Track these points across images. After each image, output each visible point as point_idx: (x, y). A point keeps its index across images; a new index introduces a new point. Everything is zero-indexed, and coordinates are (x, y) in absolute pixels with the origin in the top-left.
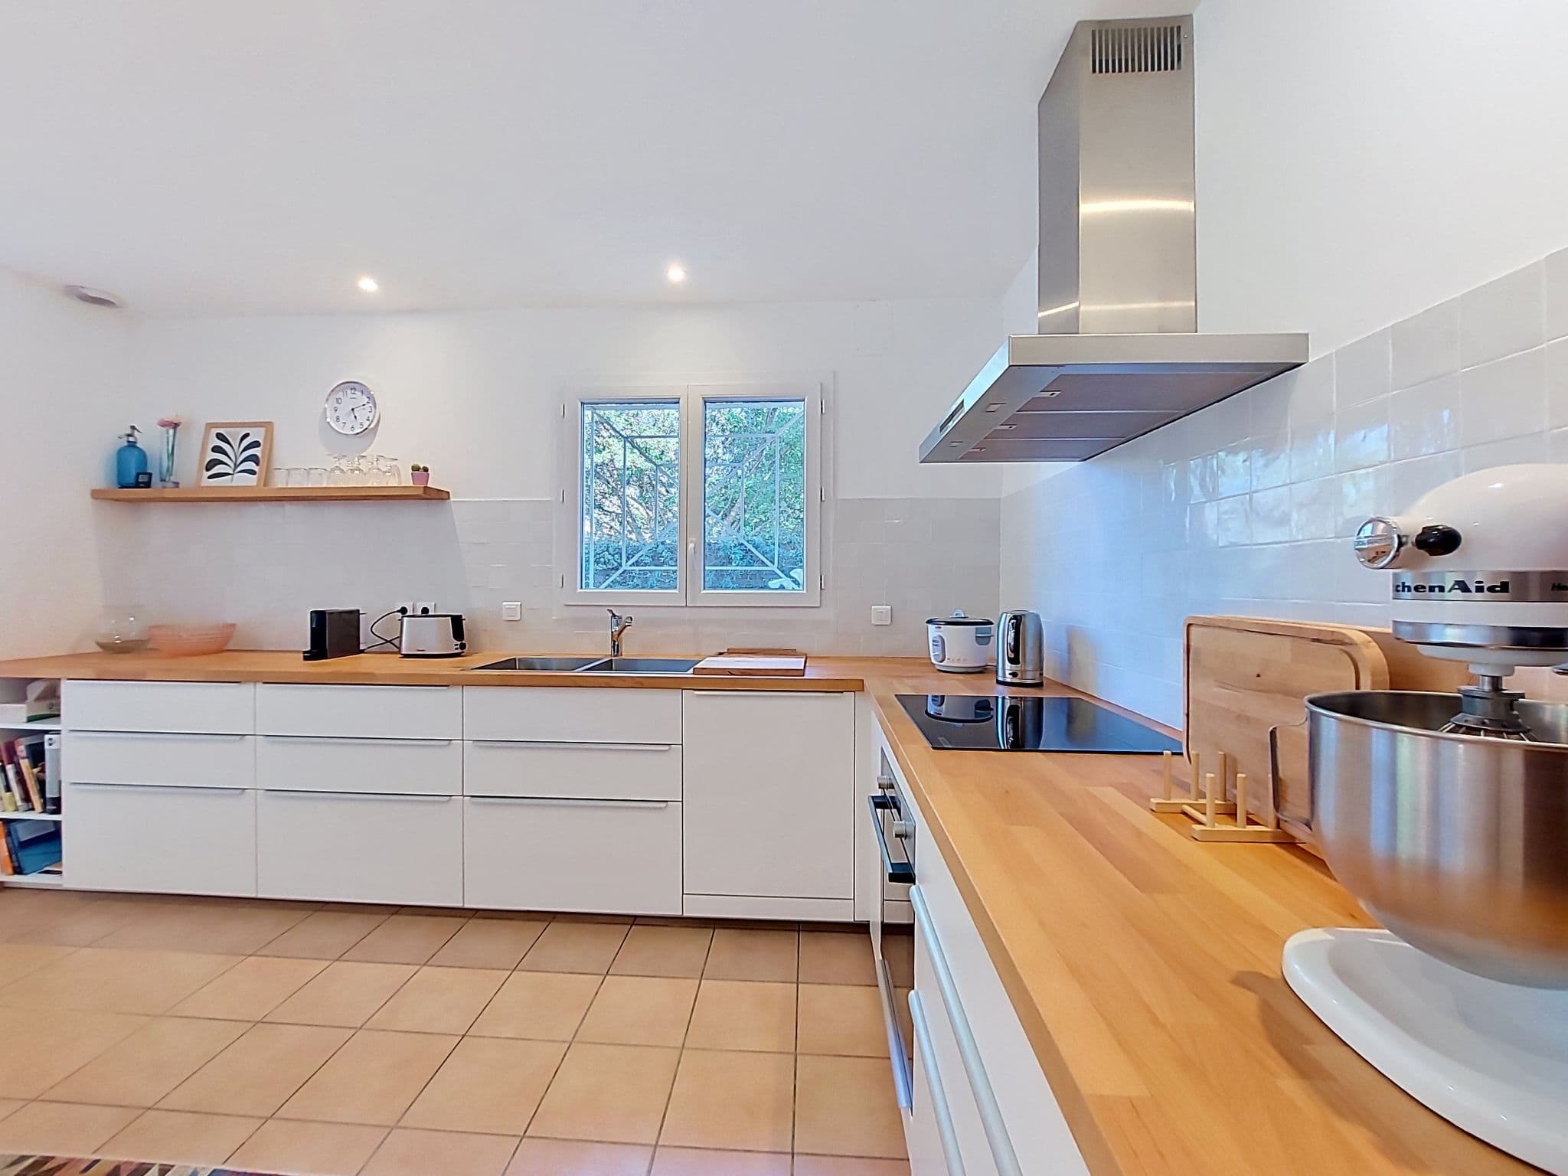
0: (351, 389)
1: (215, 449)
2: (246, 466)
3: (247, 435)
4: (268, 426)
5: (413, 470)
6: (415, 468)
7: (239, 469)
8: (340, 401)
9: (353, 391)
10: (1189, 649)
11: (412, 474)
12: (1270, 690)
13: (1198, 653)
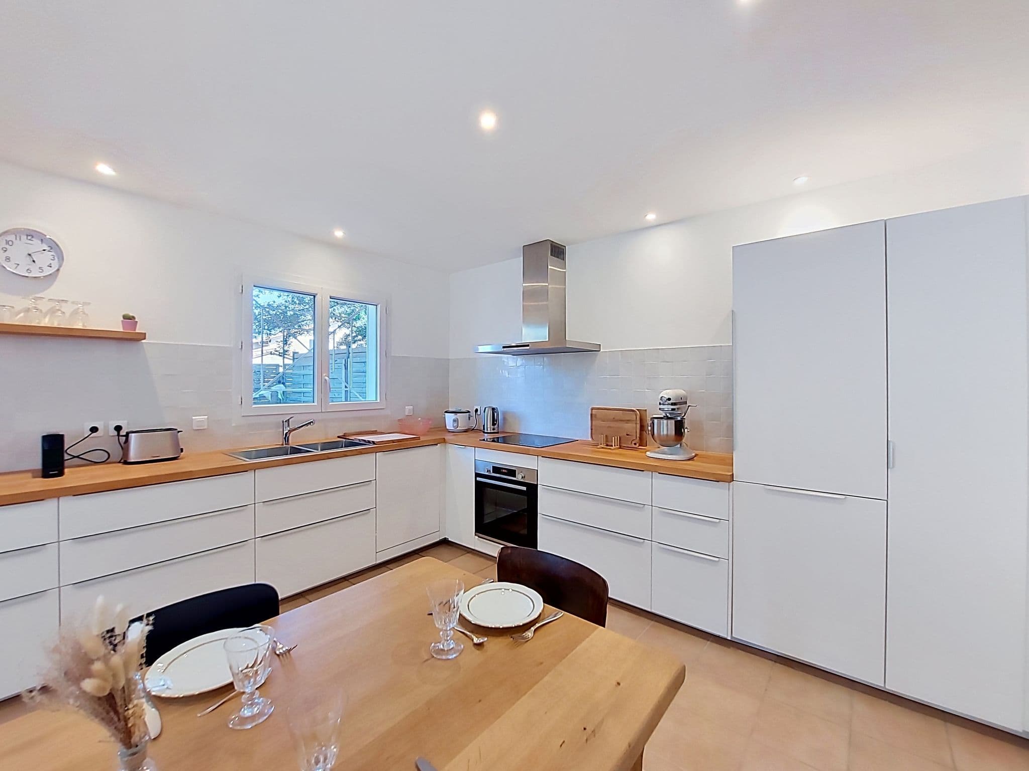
0: (27, 236)
5: (124, 319)
6: (126, 317)
8: (10, 243)
9: (29, 238)
10: (592, 415)
11: (122, 321)
12: (617, 421)
13: (596, 415)
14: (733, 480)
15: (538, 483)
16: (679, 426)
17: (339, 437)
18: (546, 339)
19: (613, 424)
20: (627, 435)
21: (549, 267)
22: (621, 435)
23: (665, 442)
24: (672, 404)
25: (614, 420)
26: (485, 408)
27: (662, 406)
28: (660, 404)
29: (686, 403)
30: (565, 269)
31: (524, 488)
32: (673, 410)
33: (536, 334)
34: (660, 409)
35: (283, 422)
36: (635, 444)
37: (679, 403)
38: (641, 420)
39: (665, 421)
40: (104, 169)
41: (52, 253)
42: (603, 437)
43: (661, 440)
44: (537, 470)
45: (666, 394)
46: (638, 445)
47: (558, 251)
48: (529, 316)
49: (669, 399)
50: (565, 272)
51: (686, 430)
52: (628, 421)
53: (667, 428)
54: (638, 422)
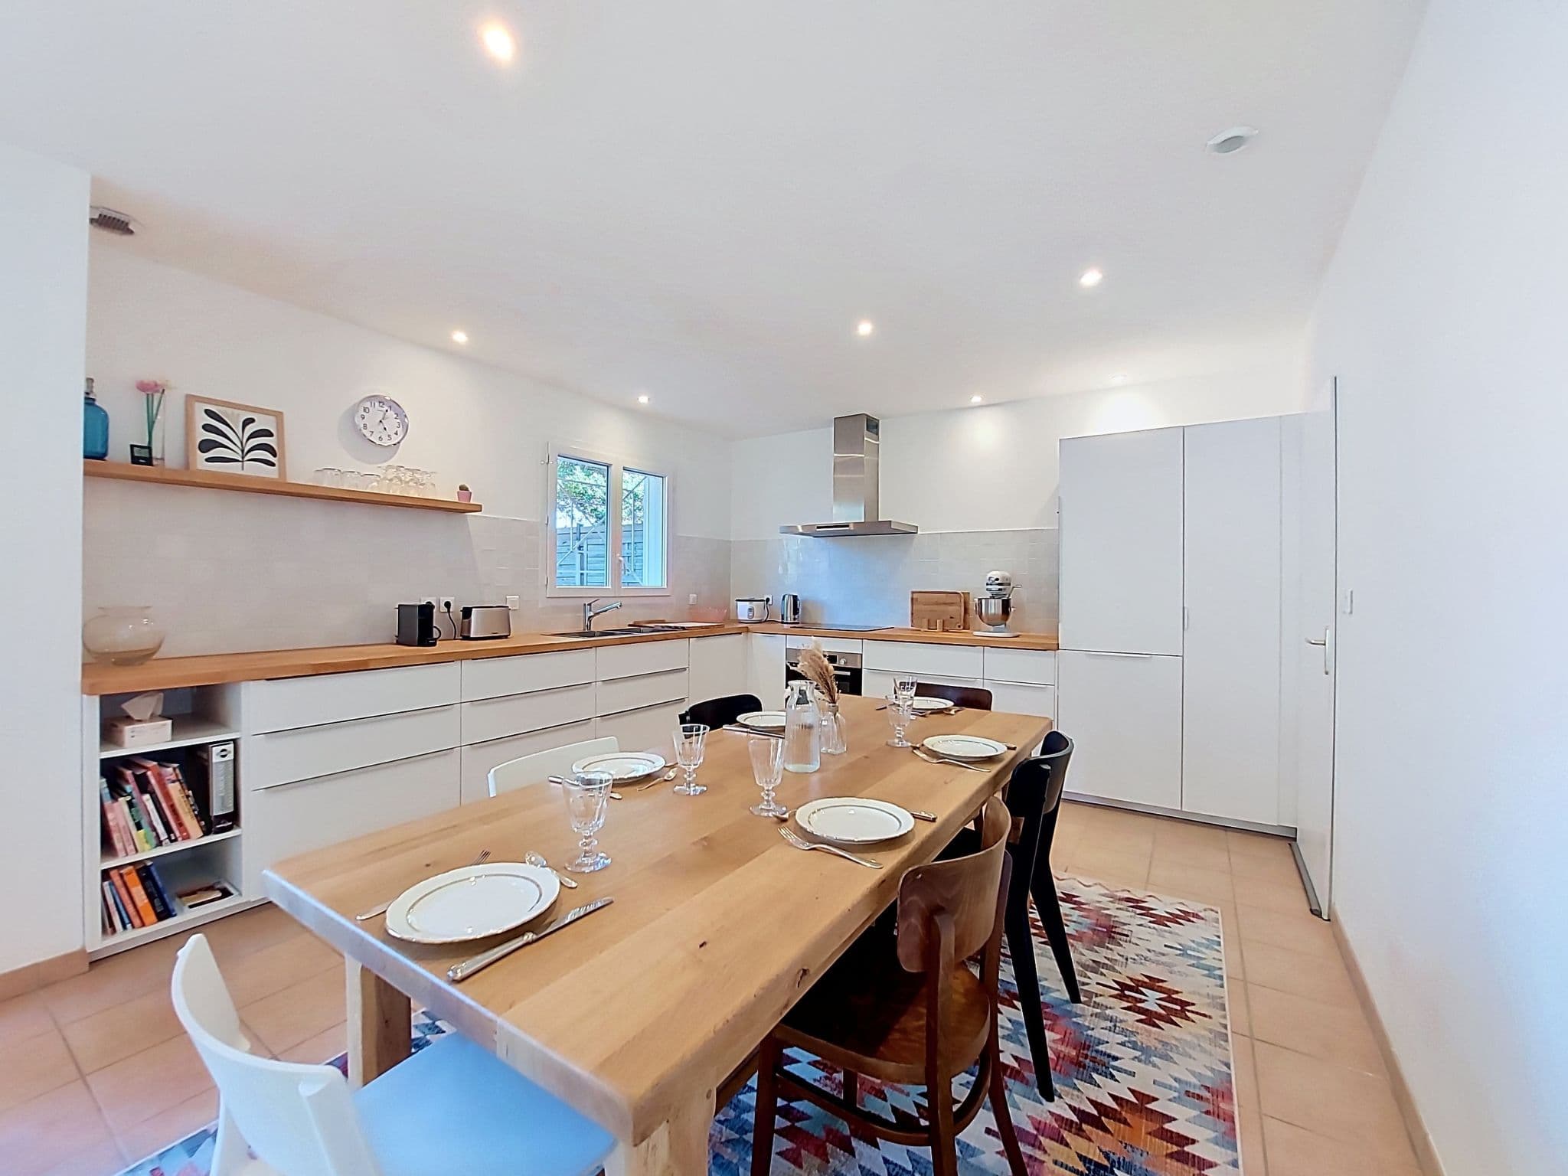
0: (380, 402)
1: (207, 428)
2: (255, 454)
3: (252, 421)
4: (278, 416)
5: (460, 489)
6: (462, 488)
7: (246, 458)
8: (367, 410)
9: (381, 404)
10: (912, 599)
11: (458, 492)
12: (940, 604)
13: (917, 599)
14: (1058, 649)
15: (863, 667)
16: (1006, 605)
17: (629, 625)
18: (861, 519)
19: (935, 608)
20: (951, 618)
21: (865, 439)
22: (945, 619)
23: (992, 622)
24: (999, 584)
25: (937, 604)
26: (784, 597)
27: (989, 587)
28: (987, 584)
29: (1009, 584)
30: (878, 440)
31: (849, 674)
32: (1000, 590)
33: (852, 514)
34: (987, 590)
35: (585, 605)
36: (959, 626)
37: (1004, 583)
38: (965, 603)
39: (993, 600)
40: (460, 337)
41: (398, 421)
42: (925, 621)
43: (988, 619)
44: (862, 655)
45: (994, 574)
46: (962, 627)
47: (873, 425)
48: (840, 492)
49: (997, 579)
50: (878, 445)
51: (1012, 609)
52: (952, 604)
53: (995, 608)
54: (963, 604)
